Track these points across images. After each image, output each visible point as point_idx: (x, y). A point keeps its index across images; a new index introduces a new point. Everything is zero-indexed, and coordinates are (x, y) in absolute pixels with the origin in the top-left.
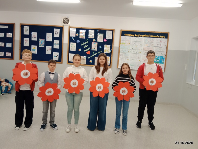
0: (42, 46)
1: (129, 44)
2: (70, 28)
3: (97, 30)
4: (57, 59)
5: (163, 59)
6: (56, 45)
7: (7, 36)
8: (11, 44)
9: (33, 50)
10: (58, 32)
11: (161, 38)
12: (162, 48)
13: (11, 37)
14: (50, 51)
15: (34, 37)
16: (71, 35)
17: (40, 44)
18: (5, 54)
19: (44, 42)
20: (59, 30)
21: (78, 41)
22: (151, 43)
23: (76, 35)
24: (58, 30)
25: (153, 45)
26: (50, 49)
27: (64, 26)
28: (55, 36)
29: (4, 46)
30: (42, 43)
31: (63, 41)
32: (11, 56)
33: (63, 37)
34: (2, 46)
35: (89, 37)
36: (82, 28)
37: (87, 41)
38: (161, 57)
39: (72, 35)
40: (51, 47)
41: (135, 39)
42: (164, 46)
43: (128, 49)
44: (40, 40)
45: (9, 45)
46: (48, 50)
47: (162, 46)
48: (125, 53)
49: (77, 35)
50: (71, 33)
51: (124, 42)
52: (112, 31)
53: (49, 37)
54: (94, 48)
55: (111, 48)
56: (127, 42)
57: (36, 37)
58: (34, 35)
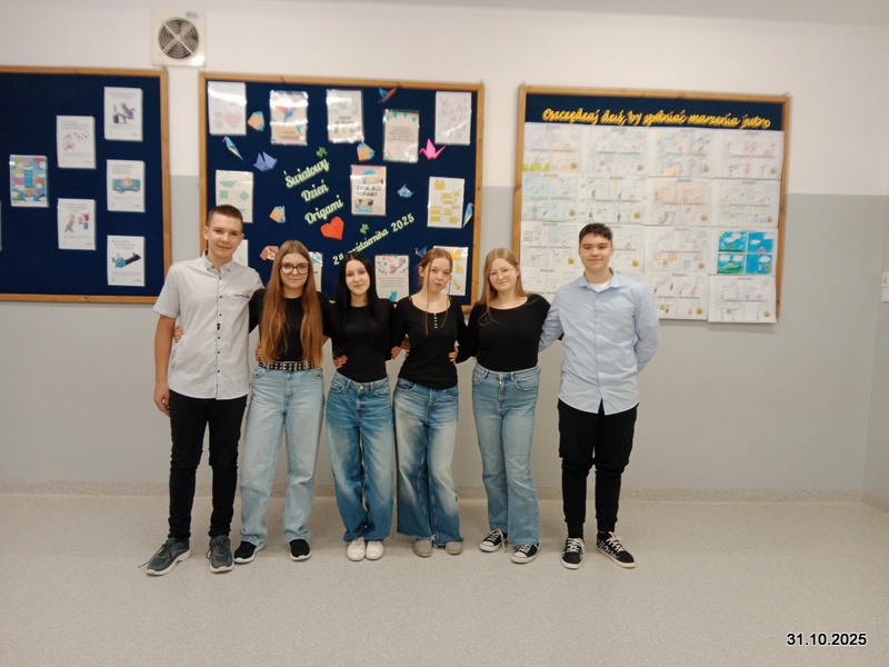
0: (30, 203)
1: (574, 166)
2: (207, 81)
3: (381, 92)
4: (135, 275)
5: (767, 245)
6: (123, 190)
10: (129, 107)
11: (747, 128)
12: (758, 187)
14: (86, 227)
16: (219, 124)
17: (21, 188)
19: (43, 175)
20: (138, 93)
21: (267, 162)
22: (696, 158)
23: (249, 128)
24: (134, 97)
25: (706, 170)
26: (87, 217)
27: (165, 70)
28: (113, 133)
30: (28, 182)
31: (168, 166)
33: (168, 141)
35: (333, 139)
36: (287, 80)
37: (318, 160)
38: (754, 236)
39: (225, 123)
40: (89, 206)
41: (605, 138)
42: (767, 175)
43: (565, 197)
46: (75, 226)
47: (757, 176)
48: (553, 223)
49: (257, 121)
50: (217, 114)
51: (543, 155)
52: (469, 96)
53: (75, 141)
54: (366, 198)
55: (470, 195)
56: (559, 160)
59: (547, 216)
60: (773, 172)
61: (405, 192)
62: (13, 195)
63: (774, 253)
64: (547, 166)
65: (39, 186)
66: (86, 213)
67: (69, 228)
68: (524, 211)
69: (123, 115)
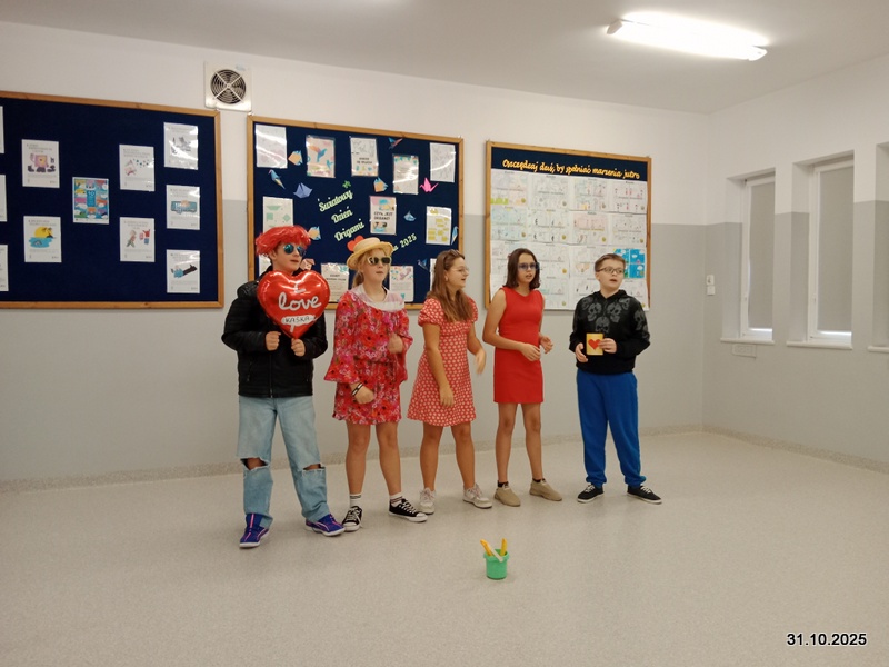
0: (92, 220)
1: (523, 201)
2: (255, 123)
3: (391, 140)
4: (192, 284)
5: (641, 258)
6: (181, 211)
9: (37, 243)
10: (187, 141)
11: (627, 178)
12: (635, 218)
14: (147, 242)
15: (41, 170)
16: (264, 159)
17: (84, 206)
19: (106, 196)
20: (195, 130)
21: (304, 191)
22: (598, 199)
24: (191, 132)
25: (604, 207)
26: (147, 234)
27: (218, 114)
28: (172, 162)
30: (91, 201)
31: (221, 191)
33: (220, 170)
35: (355, 172)
36: (319, 127)
38: (634, 252)
39: (270, 159)
40: (149, 224)
41: (543, 181)
42: (639, 211)
43: (519, 223)
44: (83, 186)
46: (136, 241)
47: (634, 212)
48: (512, 242)
49: (296, 158)
51: (504, 192)
52: (453, 146)
53: (136, 165)
54: (381, 222)
55: (455, 221)
57: (52, 169)
58: (37, 158)
59: (507, 237)
60: (643, 208)
61: (409, 217)
62: (75, 212)
63: (645, 264)
64: (506, 200)
65: (102, 205)
66: (147, 230)
67: (130, 242)
68: (492, 233)
69: (182, 149)
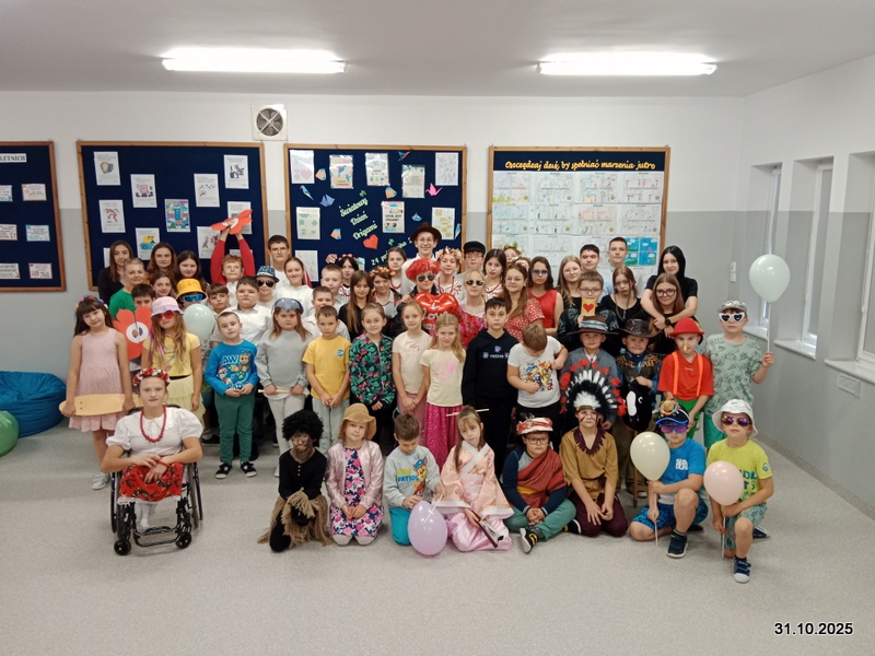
0: (179, 229)
1: (526, 198)
2: (289, 149)
3: (400, 154)
5: (653, 246)
7: (27, 197)
8: (46, 228)
9: (144, 246)
10: (240, 167)
11: (640, 170)
12: (648, 208)
13: (43, 197)
15: (144, 195)
16: (297, 177)
17: (173, 220)
18: (24, 271)
19: (187, 212)
20: (245, 158)
21: (328, 201)
22: (606, 191)
23: (316, 179)
24: (243, 161)
25: (613, 198)
27: (263, 144)
28: (230, 184)
29: (15, 238)
30: (177, 216)
31: (266, 204)
32: (50, 277)
33: (265, 188)
34: (10, 238)
35: (370, 183)
36: (340, 148)
37: (361, 198)
38: (644, 240)
39: (301, 177)
41: (546, 178)
42: (653, 200)
43: (520, 218)
44: (172, 206)
45: (38, 233)
46: (208, 243)
47: (647, 202)
49: (322, 175)
50: (296, 171)
51: (506, 192)
52: (457, 154)
53: (206, 190)
54: (391, 223)
55: (458, 219)
56: (516, 194)
57: (151, 195)
58: (142, 187)
59: (509, 231)
60: (657, 198)
61: (416, 218)
62: (168, 224)
64: (509, 198)
65: (185, 219)
66: (214, 235)
68: (494, 228)
69: (236, 171)
